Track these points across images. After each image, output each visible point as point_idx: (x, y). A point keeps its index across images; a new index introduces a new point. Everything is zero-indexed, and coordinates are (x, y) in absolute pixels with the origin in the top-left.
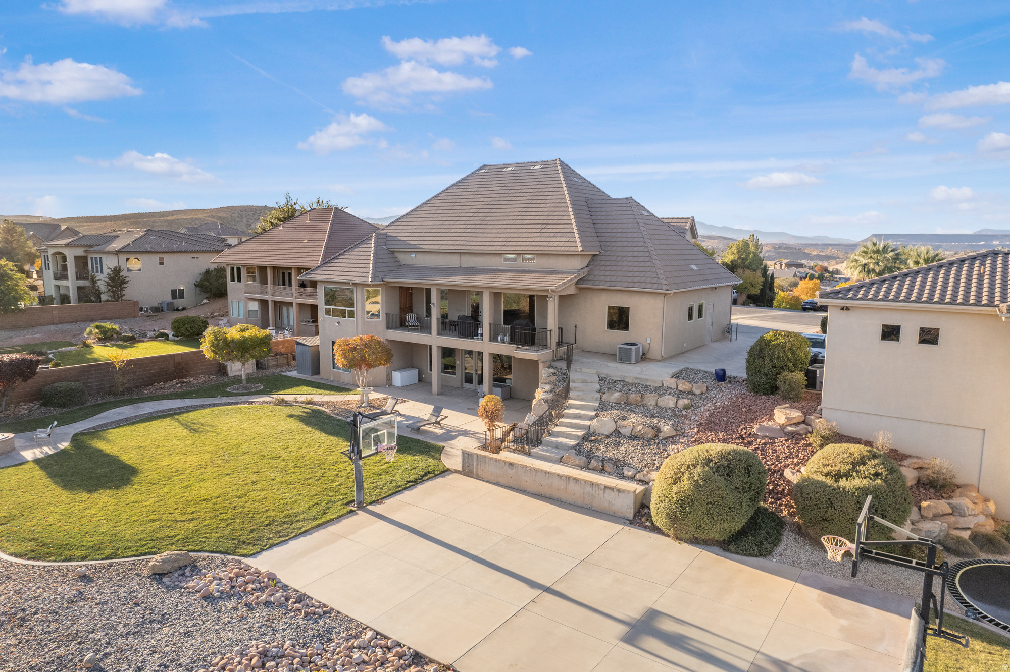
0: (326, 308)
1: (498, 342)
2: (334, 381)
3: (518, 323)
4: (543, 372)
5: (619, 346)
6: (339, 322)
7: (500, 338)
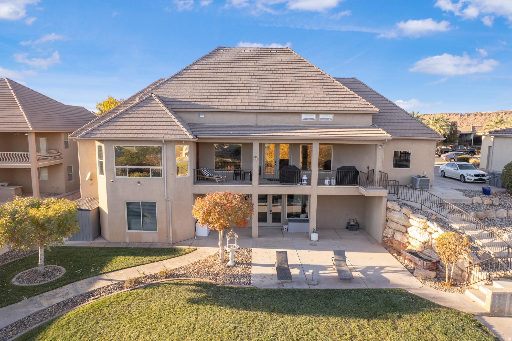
0: (117, 169)
1: (325, 185)
2: (130, 243)
3: (343, 168)
4: (390, 205)
5: (419, 179)
6: (139, 182)
7: (327, 182)
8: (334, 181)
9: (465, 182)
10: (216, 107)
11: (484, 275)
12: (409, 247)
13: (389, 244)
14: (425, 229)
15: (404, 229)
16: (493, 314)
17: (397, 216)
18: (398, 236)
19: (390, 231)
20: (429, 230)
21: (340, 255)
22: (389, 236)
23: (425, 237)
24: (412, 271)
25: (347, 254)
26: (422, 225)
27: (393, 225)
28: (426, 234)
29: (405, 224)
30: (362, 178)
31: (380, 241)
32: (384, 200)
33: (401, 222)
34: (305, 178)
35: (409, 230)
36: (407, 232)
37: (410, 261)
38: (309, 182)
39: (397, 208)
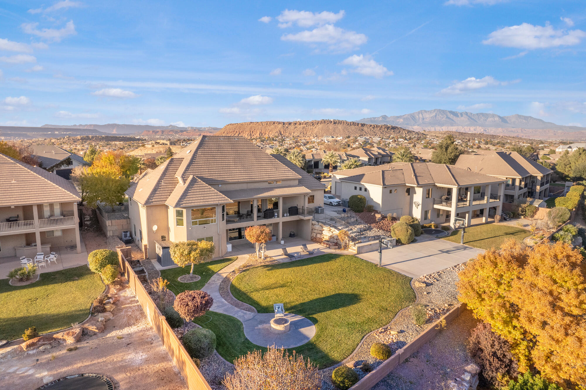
0: (193, 222)
3: (291, 208)
4: (314, 222)
5: (320, 208)
6: (205, 227)
7: (285, 215)
8: (288, 214)
9: (332, 205)
10: (228, 181)
11: (353, 243)
12: (324, 239)
13: (315, 240)
14: (330, 231)
15: (321, 232)
16: (358, 254)
17: (317, 227)
18: (319, 236)
19: (315, 234)
20: (331, 231)
21: (305, 246)
22: (314, 236)
23: (331, 234)
24: (329, 248)
25: (307, 246)
26: (329, 229)
27: (316, 231)
28: (331, 232)
29: (321, 230)
30: (300, 211)
31: (310, 239)
32: (311, 220)
33: (319, 229)
34: (276, 214)
35: (323, 232)
36: (322, 233)
37: (327, 244)
38: (278, 216)
39: (317, 223)
